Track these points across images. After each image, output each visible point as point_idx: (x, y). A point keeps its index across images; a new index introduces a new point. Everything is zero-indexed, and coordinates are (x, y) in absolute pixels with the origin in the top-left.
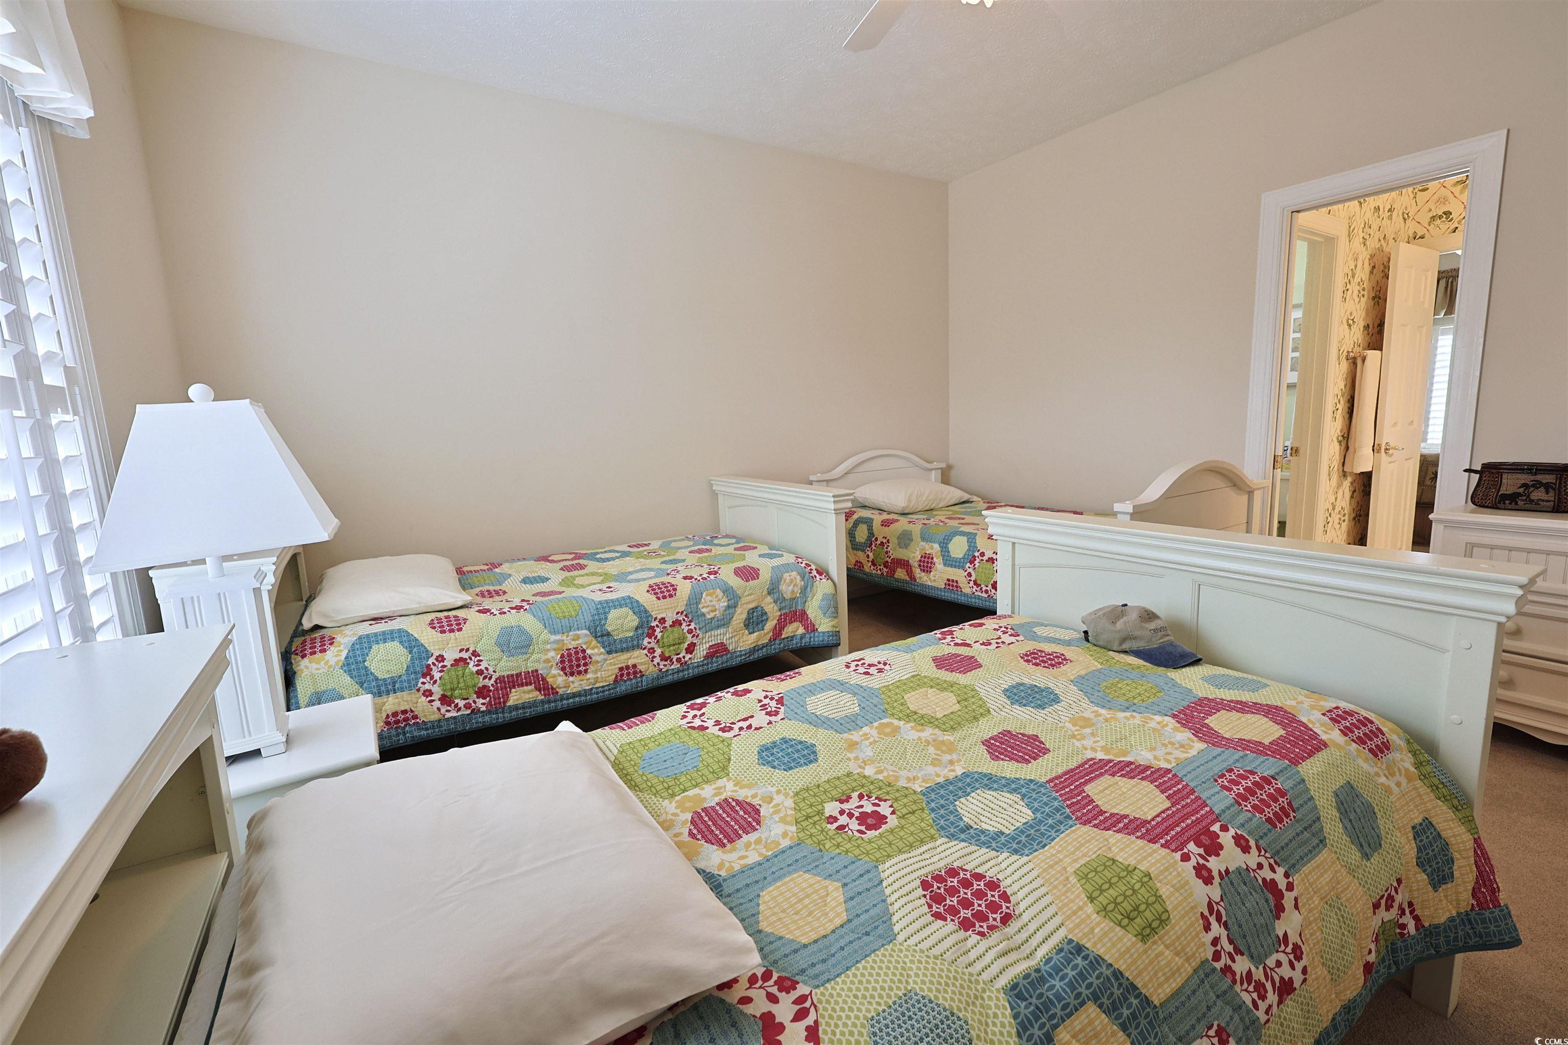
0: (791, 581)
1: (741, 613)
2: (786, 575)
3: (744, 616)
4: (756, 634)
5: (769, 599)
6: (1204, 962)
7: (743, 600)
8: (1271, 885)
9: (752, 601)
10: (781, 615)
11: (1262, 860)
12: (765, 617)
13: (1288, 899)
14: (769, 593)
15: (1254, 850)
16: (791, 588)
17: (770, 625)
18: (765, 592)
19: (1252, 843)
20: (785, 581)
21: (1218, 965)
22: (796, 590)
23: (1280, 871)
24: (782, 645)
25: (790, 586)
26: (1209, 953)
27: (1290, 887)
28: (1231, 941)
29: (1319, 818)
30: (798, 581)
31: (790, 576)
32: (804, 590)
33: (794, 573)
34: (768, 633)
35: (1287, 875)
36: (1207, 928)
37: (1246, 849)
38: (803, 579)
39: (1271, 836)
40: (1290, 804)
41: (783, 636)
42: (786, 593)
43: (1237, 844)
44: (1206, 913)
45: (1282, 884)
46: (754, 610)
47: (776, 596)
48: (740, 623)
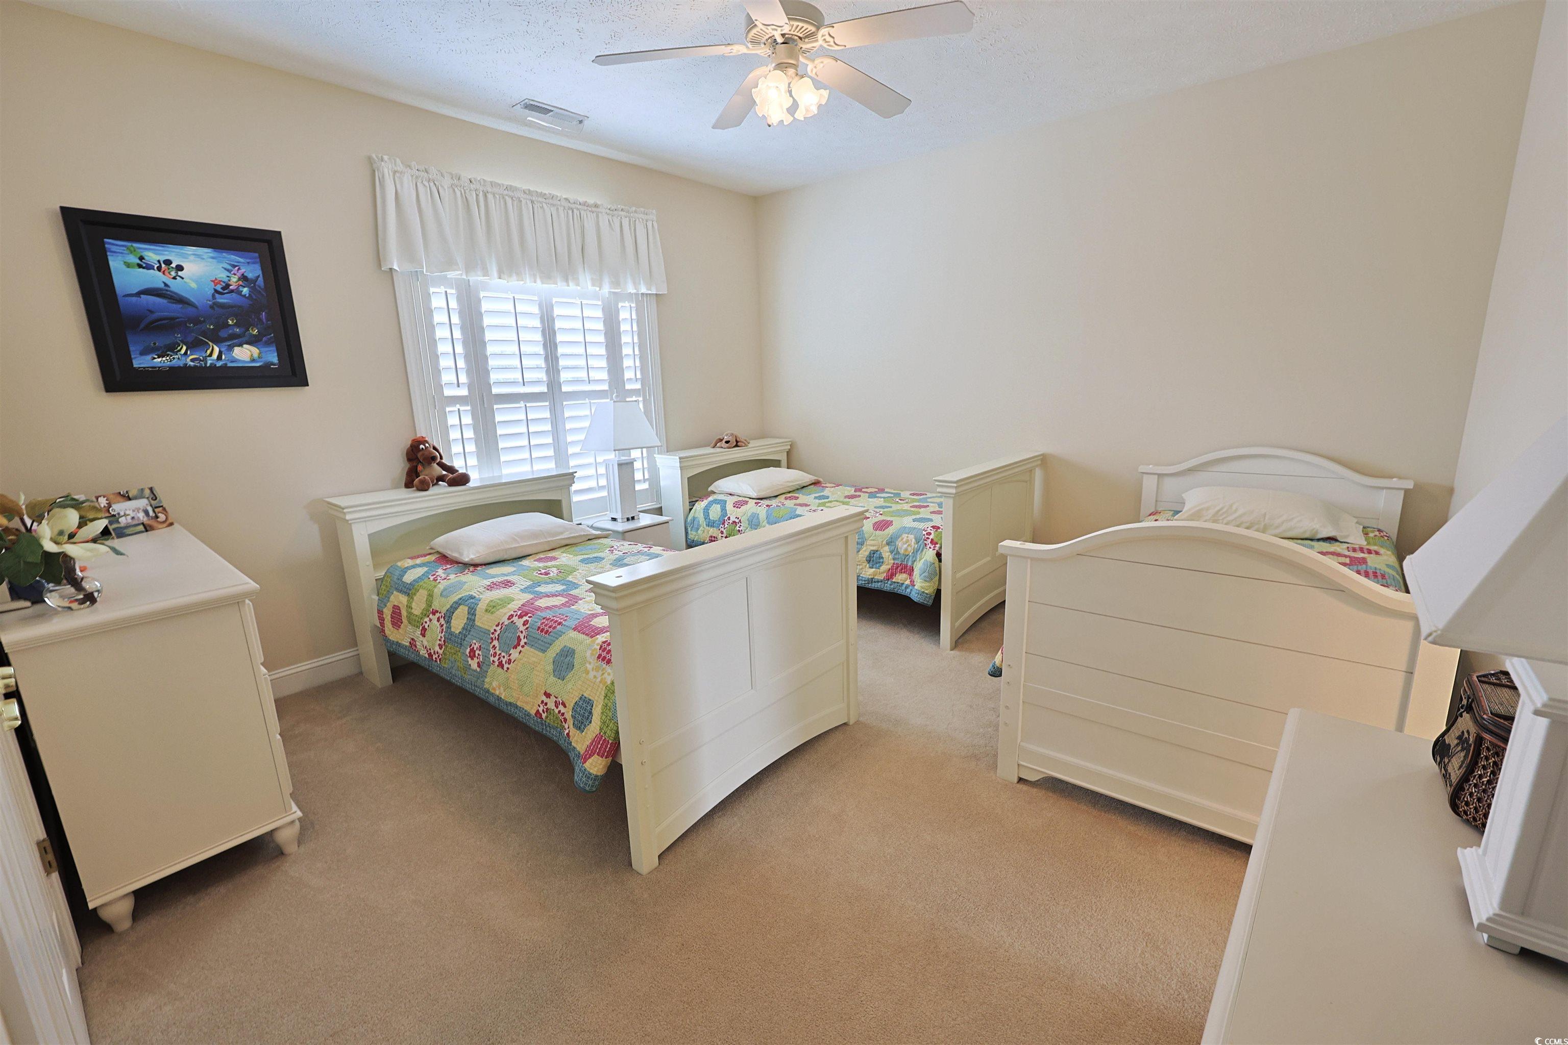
0: (907, 541)
1: (865, 551)
2: (905, 536)
3: (867, 553)
4: (874, 570)
5: (887, 548)
6: (489, 631)
7: (869, 542)
8: (519, 639)
9: (874, 546)
10: (894, 564)
11: (524, 632)
12: (881, 560)
13: (519, 648)
14: (888, 544)
15: (525, 627)
16: (905, 546)
17: (884, 568)
18: (884, 542)
19: (527, 626)
20: (902, 539)
21: (491, 636)
22: (909, 549)
23: (525, 640)
24: (892, 586)
25: (906, 544)
26: (492, 631)
27: (523, 647)
28: (498, 635)
29: (551, 645)
30: (913, 544)
31: (908, 537)
32: (916, 552)
33: (913, 536)
34: (882, 573)
35: (525, 643)
36: (497, 626)
37: (524, 625)
38: (917, 542)
39: (533, 631)
40: (550, 632)
41: (894, 580)
42: (901, 548)
43: (524, 622)
44: (500, 623)
45: (522, 643)
46: (874, 552)
47: (893, 548)
48: (863, 557)
